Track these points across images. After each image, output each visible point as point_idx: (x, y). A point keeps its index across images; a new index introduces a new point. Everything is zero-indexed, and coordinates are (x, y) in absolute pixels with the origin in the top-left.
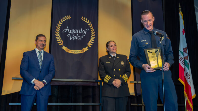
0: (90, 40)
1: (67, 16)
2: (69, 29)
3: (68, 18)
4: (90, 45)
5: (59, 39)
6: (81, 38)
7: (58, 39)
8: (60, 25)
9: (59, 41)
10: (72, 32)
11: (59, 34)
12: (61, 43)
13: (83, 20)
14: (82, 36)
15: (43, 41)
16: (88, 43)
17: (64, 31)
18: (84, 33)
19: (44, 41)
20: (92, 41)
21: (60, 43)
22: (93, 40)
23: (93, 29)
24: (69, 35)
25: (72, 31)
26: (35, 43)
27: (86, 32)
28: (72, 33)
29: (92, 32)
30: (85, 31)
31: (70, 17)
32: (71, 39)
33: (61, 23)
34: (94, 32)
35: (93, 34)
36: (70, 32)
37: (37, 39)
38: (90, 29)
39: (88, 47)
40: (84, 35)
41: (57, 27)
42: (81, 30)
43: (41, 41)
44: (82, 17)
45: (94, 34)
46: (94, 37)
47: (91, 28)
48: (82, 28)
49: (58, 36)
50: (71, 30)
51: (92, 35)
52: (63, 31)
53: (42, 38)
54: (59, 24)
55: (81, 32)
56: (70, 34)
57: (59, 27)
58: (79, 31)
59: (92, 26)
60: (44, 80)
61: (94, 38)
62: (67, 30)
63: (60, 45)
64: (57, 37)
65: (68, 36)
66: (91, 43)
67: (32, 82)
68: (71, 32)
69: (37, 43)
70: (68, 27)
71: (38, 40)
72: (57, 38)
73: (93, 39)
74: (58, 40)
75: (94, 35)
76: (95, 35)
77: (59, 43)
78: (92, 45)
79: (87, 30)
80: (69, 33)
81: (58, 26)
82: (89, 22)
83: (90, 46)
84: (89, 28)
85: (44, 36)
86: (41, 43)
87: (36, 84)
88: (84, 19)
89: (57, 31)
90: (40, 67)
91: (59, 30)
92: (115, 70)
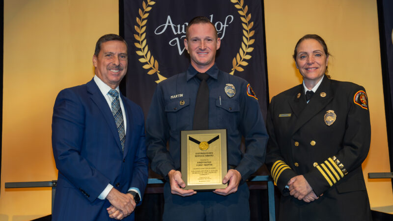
0: (241, 50)
2: (173, 23)
4: (240, 66)
5: (146, 55)
7: (143, 57)
8: (146, 12)
9: (146, 63)
10: (183, 31)
11: (145, 42)
12: (154, 66)
15: (116, 56)
16: (234, 61)
17: (159, 31)
18: (221, 29)
20: (248, 53)
21: (151, 69)
22: (250, 50)
23: (247, 14)
24: (176, 41)
25: (183, 26)
26: (94, 62)
27: (225, 26)
28: (183, 34)
29: (246, 24)
30: (224, 24)
32: (181, 53)
33: (149, 6)
34: (252, 23)
35: (247, 31)
36: (177, 31)
37: (98, 48)
38: (237, 17)
39: (236, 71)
40: (220, 36)
41: (137, 19)
43: (110, 55)
45: (251, 30)
46: (251, 38)
47: (240, 13)
48: (212, 16)
49: (142, 48)
50: (179, 26)
51: (245, 32)
52: (157, 32)
53: (112, 47)
54: (143, 10)
56: (177, 39)
57: (144, 20)
59: (244, 7)
61: (252, 42)
62: (169, 27)
63: (150, 73)
64: (140, 50)
65: (172, 43)
66: (245, 60)
67: (103, 195)
68: (179, 33)
69: (99, 62)
70: (169, 17)
71: (101, 54)
72: (139, 53)
73: (250, 46)
74: (142, 60)
75: (252, 34)
76: (255, 34)
77: (146, 67)
78: (245, 64)
79: (230, 19)
80: (175, 33)
81: (140, 18)
83: (241, 70)
84: (235, 12)
86: (111, 60)
87: (113, 202)
89: (138, 34)
90: (122, 144)
91: (144, 29)
92: (297, 144)
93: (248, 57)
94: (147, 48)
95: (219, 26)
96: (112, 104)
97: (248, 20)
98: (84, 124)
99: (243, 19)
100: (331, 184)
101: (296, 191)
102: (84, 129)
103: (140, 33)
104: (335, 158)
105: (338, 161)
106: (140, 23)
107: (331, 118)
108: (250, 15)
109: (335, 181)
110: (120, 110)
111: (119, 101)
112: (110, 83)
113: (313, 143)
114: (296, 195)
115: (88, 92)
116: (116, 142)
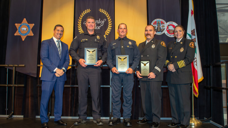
0: (108, 29)
1: (87, 10)
3: (88, 11)
4: (107, 33)
6: (99, 28)
7: (80, 30)
11: (81, 26)
13: (100, 11)
14: (100, 26)
16: (106, 32)
19: (61, 31)
20: (110, 30)
22: (110, 29)
23: (110, 19)
29: (109, 22)
31: (90, 11)
33: (82, 16)
38: (107, 20)
39: (106, 35)
40: (102, 25)
41: (79, 20)
42: (99, 21)
43: (58, 30)
44: (100, 9)
47: (108, 18)
48: (100, 19)
51: (109, 24)
52: (84, 23)
53: (59, 28)
54: (80, 17)
55: (99, 23)
58: (97, 22)
60: (64, 68)
61: (111, 26)
64: (79, 28)
66: (109, 32)
67: (55, 71)
69: (55, 32)
71: (56, 30)
72: (79, 29)
73: (110, 28)
75: (111, 24)
78: (109, 33)
79: (105, 20)
81: (80, 19)
82: (107, 13)
83: (108, 34)
84: (106, 18)
85: (62, 26)
87: (57, 72)
88: (102, 11)
89: (79, 24)
90: (60, 56)
91: (81, 22)
92: (172, 57)
93: (110, 31)
94: (81, 28)
95: (102, 22)
96: (57, 44)
97: (110, 20)
98: (48, 50)
99: (108, 20)
100: (180, 68)
101: (169, 69)
102: (49, 51)
103: (79, 23)
104: (184, 61)
105: (184, 63)
106: (79, 21)
107: (182, 50)
108: (111, 19)
109: (181, 67)
110: (60, 46)
111: (59, 44)
112: (57, 38)
113: (176, 57)
114: (170, 70)
115: (50, 41)
116: (58, 55)
